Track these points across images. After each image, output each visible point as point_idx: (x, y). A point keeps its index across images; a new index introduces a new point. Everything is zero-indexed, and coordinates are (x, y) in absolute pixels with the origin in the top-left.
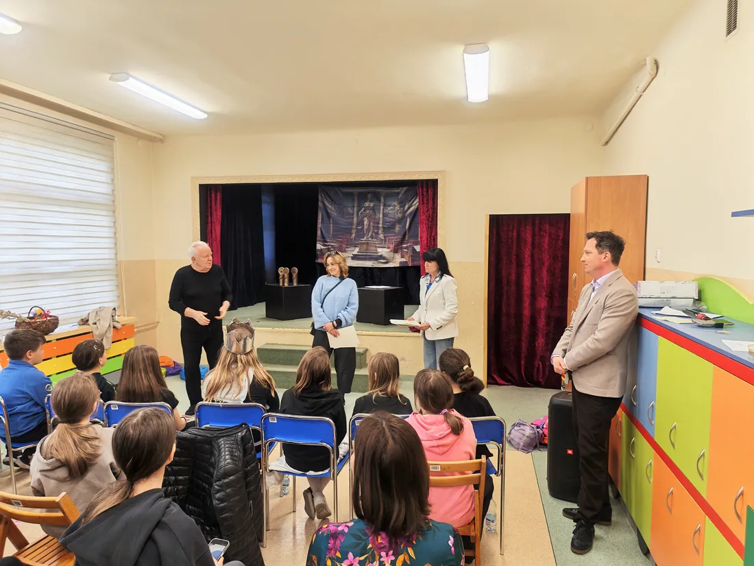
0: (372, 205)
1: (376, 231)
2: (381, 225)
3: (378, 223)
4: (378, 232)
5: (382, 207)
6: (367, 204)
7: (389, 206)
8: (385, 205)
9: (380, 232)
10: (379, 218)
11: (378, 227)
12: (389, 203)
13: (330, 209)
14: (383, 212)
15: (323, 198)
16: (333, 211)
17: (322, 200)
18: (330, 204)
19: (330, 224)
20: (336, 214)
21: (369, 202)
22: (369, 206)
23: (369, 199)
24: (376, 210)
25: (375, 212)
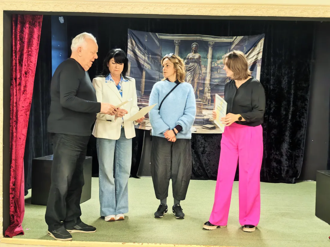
0: (197, 56)
1: (201, 89)
2: (207, 82)
3: (204, 79)
4: (204, 90)
5: (209, 60)
6: (191, 55)
7: (219, 59)
8: (213, 58)
9: (206, 90)
10: (206, 73)
11: (204, 84)
12: (218, 55)
13: (142, 59)
14: (211, 65)
15: (133, 45)
16: (147, 62)
17: (132, 48)
18: (142, 53)
19: (142, 78)
20: (150, 67)
21: (193, 53)
22: (193, 57)
23: (194, 49)
24: (202, 63)
25: (200, 65)
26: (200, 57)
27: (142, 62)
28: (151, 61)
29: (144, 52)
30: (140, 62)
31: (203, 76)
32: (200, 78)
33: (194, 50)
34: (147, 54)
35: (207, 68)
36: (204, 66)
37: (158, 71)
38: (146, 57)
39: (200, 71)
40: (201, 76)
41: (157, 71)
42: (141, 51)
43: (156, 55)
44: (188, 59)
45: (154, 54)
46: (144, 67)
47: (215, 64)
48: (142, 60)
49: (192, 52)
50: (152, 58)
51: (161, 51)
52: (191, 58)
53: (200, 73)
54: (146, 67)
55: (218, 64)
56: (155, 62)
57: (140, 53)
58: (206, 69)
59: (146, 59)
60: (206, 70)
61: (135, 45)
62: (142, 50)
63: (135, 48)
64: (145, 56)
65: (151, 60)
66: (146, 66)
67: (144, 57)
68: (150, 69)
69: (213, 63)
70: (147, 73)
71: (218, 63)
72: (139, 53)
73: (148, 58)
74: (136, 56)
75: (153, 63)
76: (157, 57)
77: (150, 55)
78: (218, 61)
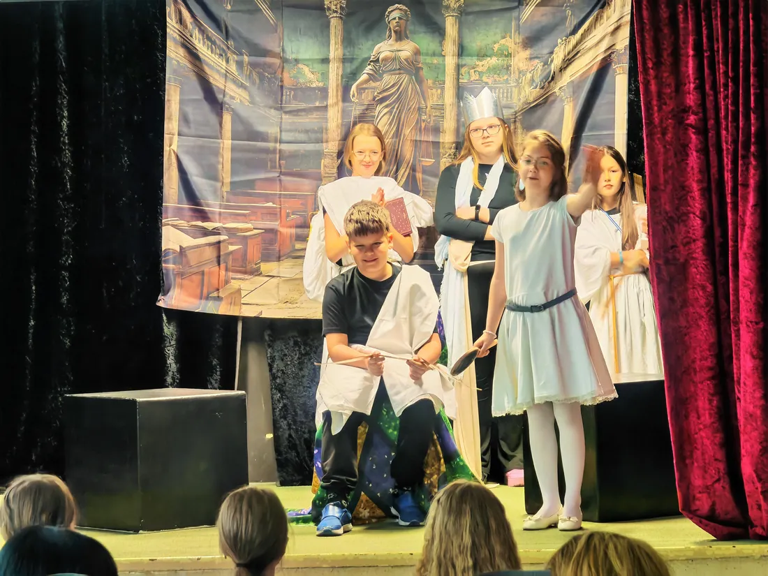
1: (428, 162)
2: (448, 138)
13: (218, 71)
14: (458, 79)
15: (186, 27)
16: (235, 81)
17: (182, 35)
18: (218, 51)
19: (219, 136)
20: (245, 94)
21: (391, 41)
22: (393, 54)
23: (395, 27)
24: (425, 73)
25: (420, 81)
26: (417, 53)
27: (217, 81)
28: (250, 77)
29: (223, 46)
30: (211, 80)
31: (433, 118)
32: (423, 125)
33: (395, 32)
34: (234, 53)
35: (443, 89)
36: (434, 83)
37: (276, 109)
38: (231, 62)
39: (420, 103)
40: (424, 117)
41: (271, 108)
42: (213, 43)
43: (266, 53)
44: (377, 61)
45: (258, 51)
46: (227, 99)
47: (469, 72)
48: (217, 77)
49: (390, 36)
50: (253, 65)
51: (281, 39)
52: (385, 59)
53: (419, 109)
54: (233, 98)
55: (480, 73)
56: (262, 77)
57: (210, 53)
58: (439, 91)
59: (233, 68)
60: (442, 96)
61: (190, 26)
62: (218, 42)
63: (191, 36)
64: (227, 61)
65: (251, 72)
66: (232, 94)
67: (224, 63)
68: (247, 104)
69: (463, 70)
70: (237, 117)
71: (480, 69)
72: (205, 49)
73: (240, 64)
74: (197, 63)
75: (258, 81)
76: (269, 60)
77: (245, 57)
78: (481, 63)
